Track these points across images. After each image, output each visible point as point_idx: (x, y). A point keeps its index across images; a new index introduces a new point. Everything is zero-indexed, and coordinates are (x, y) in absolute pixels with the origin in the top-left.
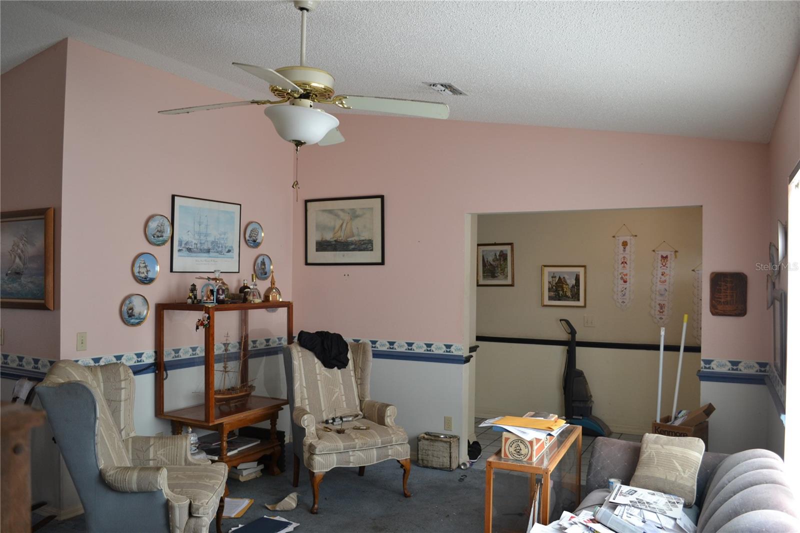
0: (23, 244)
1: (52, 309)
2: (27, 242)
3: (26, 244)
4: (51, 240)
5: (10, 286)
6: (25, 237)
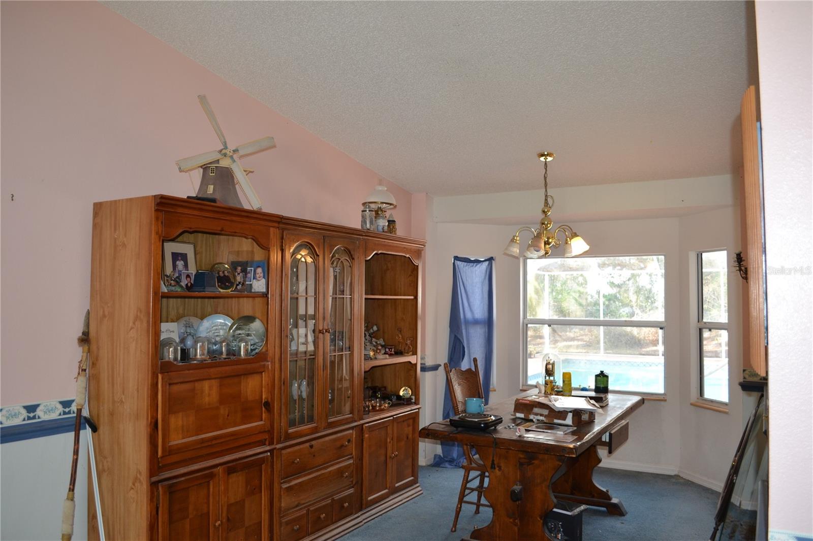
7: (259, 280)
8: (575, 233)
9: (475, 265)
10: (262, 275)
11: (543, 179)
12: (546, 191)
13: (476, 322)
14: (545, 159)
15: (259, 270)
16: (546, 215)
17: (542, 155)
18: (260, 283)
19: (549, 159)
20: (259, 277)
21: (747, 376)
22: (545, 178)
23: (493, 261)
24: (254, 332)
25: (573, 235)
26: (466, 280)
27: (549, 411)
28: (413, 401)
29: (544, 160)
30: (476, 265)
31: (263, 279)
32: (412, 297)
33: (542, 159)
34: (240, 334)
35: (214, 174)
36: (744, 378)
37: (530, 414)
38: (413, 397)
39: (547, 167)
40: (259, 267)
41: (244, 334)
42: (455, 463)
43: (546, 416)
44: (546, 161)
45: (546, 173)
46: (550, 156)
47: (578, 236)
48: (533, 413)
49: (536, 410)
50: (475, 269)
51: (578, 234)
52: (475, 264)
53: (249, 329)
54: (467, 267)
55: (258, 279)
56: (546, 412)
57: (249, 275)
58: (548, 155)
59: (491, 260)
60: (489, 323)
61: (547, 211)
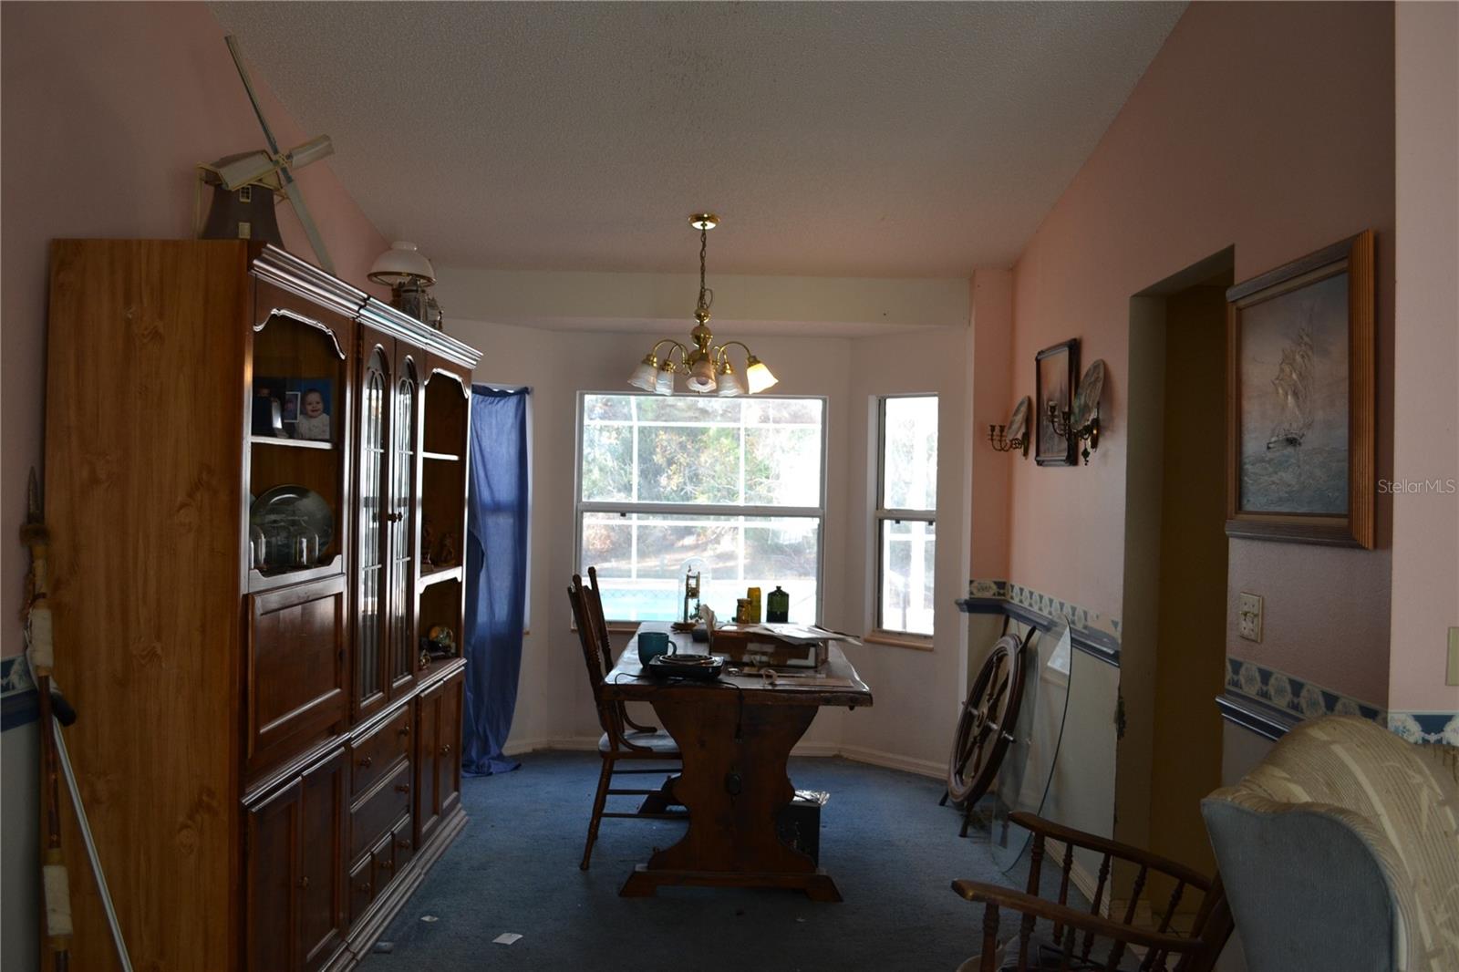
0: (1303, 357)
1: (1370, 545)
2: (1311, 348)
3: (1310, 353)
4: (1368, 332)
5: (1275, 478)
6: (1307, 335)
7: (311, 417)
8: (754, 357)
9: (496, 401)
10: (320, 406)
11: (699, 258)
12: (703, 281)
13: (497, 508)
14: (702, 225)
15: (314, 397)
16: (702, 321)
17: (699, 218)
18: (315, 422)
19: (710, 225)
20: (313, 411)
21: (975, 591)
22: (702, 258)
23: (527, 397)
24: (306, 518)
25: (752, 360)
26: (481, 429)
27: (777, 647)
28: (453, 651)
29: (702, 228)
30: (498, 402)
31: (324, 415)
32: (455, 458)
33: (698, 225)
34: (275, 521)
35: (249, 201)
36: (971, 593)
37: (744, 654)
38: (453, 645)
39: (705, 239)
40: (312, 390)
41: (284, 521)
42: (473, 767)
43: (771, 655)
44: (704, 229)
45: (703, 249)
46: (711, 222)
47: (759, 362)
48: (748, 651)
49: (751, 646)
50: (494, 409)
51: (758, 359)
52: (498, 399)
53: (294, 512)
54: (483, 403)
55: (310, 413)
56: (769, 648)
57: (290, 406)
58: (708, 219)
59: (523, 393)
60: (519, 510)
61: (705, 316)
